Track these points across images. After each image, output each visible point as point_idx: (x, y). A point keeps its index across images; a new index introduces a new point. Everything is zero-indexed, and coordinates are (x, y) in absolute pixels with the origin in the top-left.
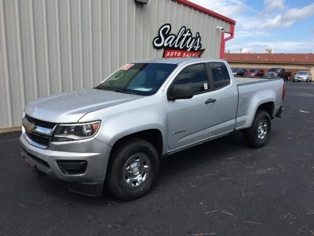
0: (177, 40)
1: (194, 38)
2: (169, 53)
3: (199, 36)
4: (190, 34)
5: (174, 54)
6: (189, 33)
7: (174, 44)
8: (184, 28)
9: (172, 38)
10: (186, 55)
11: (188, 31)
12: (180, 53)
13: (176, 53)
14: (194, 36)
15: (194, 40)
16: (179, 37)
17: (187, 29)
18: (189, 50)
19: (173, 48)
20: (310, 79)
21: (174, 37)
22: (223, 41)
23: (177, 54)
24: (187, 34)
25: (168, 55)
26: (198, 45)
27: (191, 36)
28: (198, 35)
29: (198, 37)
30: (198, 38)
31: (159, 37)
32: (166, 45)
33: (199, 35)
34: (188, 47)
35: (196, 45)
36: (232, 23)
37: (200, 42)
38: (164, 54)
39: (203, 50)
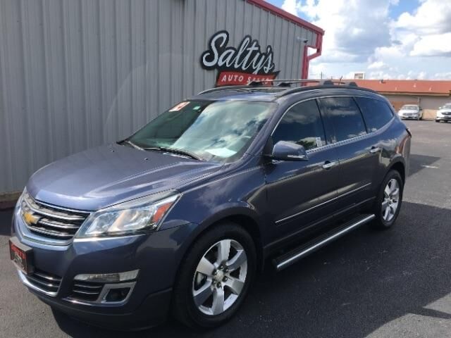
0: (238, 57)
1: (264, 54)
2: (225, 76)
3: (271, 52)
4: (257, 49)
5: (234, 77)
6: (256, 46)
7: (234, 63)
8: (248, 39)
9: (230, 53)
10: (251, 80)
11: (255, 43)
12: (242, 77)
13: (236, 76)
14: (263, 51)
15: (263, 57)
16: (240, 52)
17: (253, 39)
18: (256, 72)
19: (232, 70)
20: (420, 116)
21: (233, 52)
22: (306, 60)
23: (238, 78)
24: (253, 48)
25: (224, 79)
26: (269, 65)
27: (259, 51)
28: (269, 49)
29: (269, 52)
30: (269, 55)
31: (210, 51)
32: (221, 64)
33: (271, 49)
34: (254, 68)
35: (266, 65)
36: (319, 33)
37: (272, 61)
38: (218, 78)
39: (277, 73)
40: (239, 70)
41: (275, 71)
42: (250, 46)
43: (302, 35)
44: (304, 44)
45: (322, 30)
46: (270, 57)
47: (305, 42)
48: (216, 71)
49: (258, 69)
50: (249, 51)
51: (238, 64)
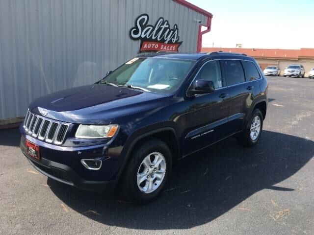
0: (155, 32)
1: (172, 30)
2: (146, 45)
3: (177, 28)
4: (167, 26)
5: (152, 45)
6: (167, 25)
7: (152, 36)
8: (161, 20)
9: (149, 29)
10: (163, 47)
11: (166, 23)
12: (157, 45)
13: (153, 45)
14: (171, 28)
15: (172, 32)
16: (156, 29)
17: (165, 20)
18: (167, 42)
19: (150, 40)
20: (279, 73)
21: (151, 28)
22: (200, 34)
23: (154, 46)
24: (165, 26)
25: (146, 46)
27: (169, 28)
28: (175, 27)
29: (176, 28)
30: (175, 30)
31: (136, 27)
32: (143, 36)
33: (177, 27)
34: (165, 39)
35: (174, 37)
36: (209, 16)
37: (177, 35)
38: (141, 46)
39: (181, 43)
40: (156, 40)
41: (179, 41)
42: (163, 24)
43: (198, 18)
44: (199, 24)
45: (211, 14)
46: (176, 32)
47: (200, 22)
48: (140, 41)
49: (168, 40)
50: (162, 28)
51: (155, 36)
